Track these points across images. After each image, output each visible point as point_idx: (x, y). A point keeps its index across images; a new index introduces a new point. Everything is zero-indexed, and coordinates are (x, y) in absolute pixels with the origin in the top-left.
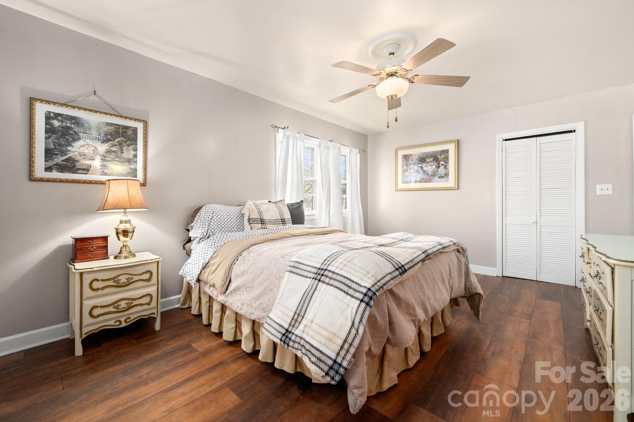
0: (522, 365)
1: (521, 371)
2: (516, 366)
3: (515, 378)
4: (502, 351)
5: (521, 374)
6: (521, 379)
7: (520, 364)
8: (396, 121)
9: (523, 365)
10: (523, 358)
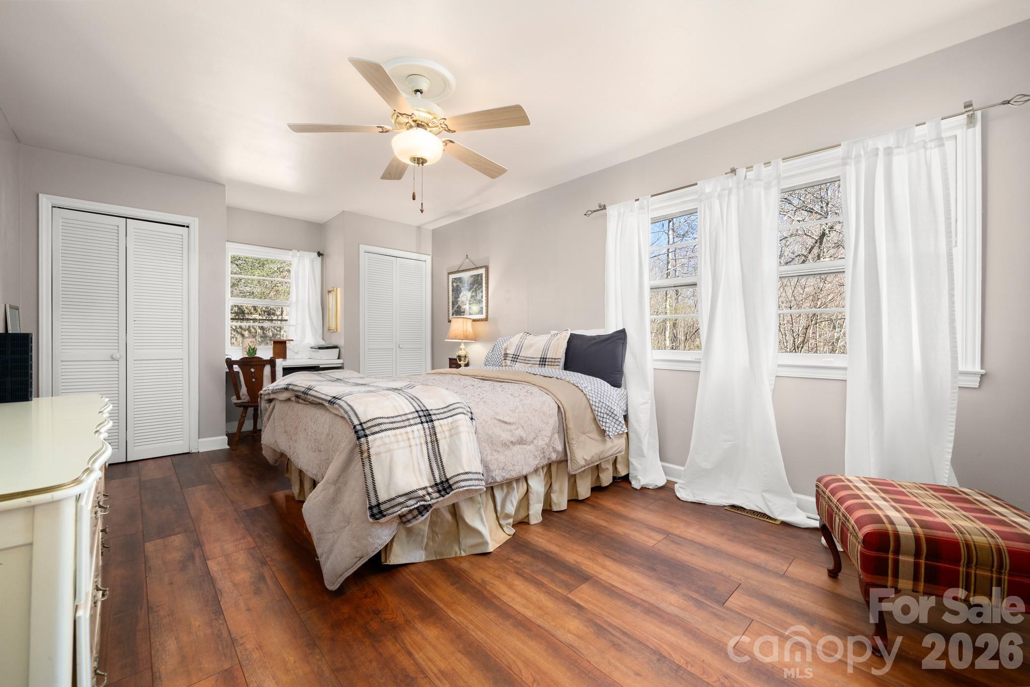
0: (217, 589)
1: (212, 581)
2: (224, 584)
3: (215, 569)
4: (257, 592)
5: (211, 578)
6: (208, 572)
7: (220, 590)
8: (414, 199)
9: (216, 592)
10: (221, 604)
